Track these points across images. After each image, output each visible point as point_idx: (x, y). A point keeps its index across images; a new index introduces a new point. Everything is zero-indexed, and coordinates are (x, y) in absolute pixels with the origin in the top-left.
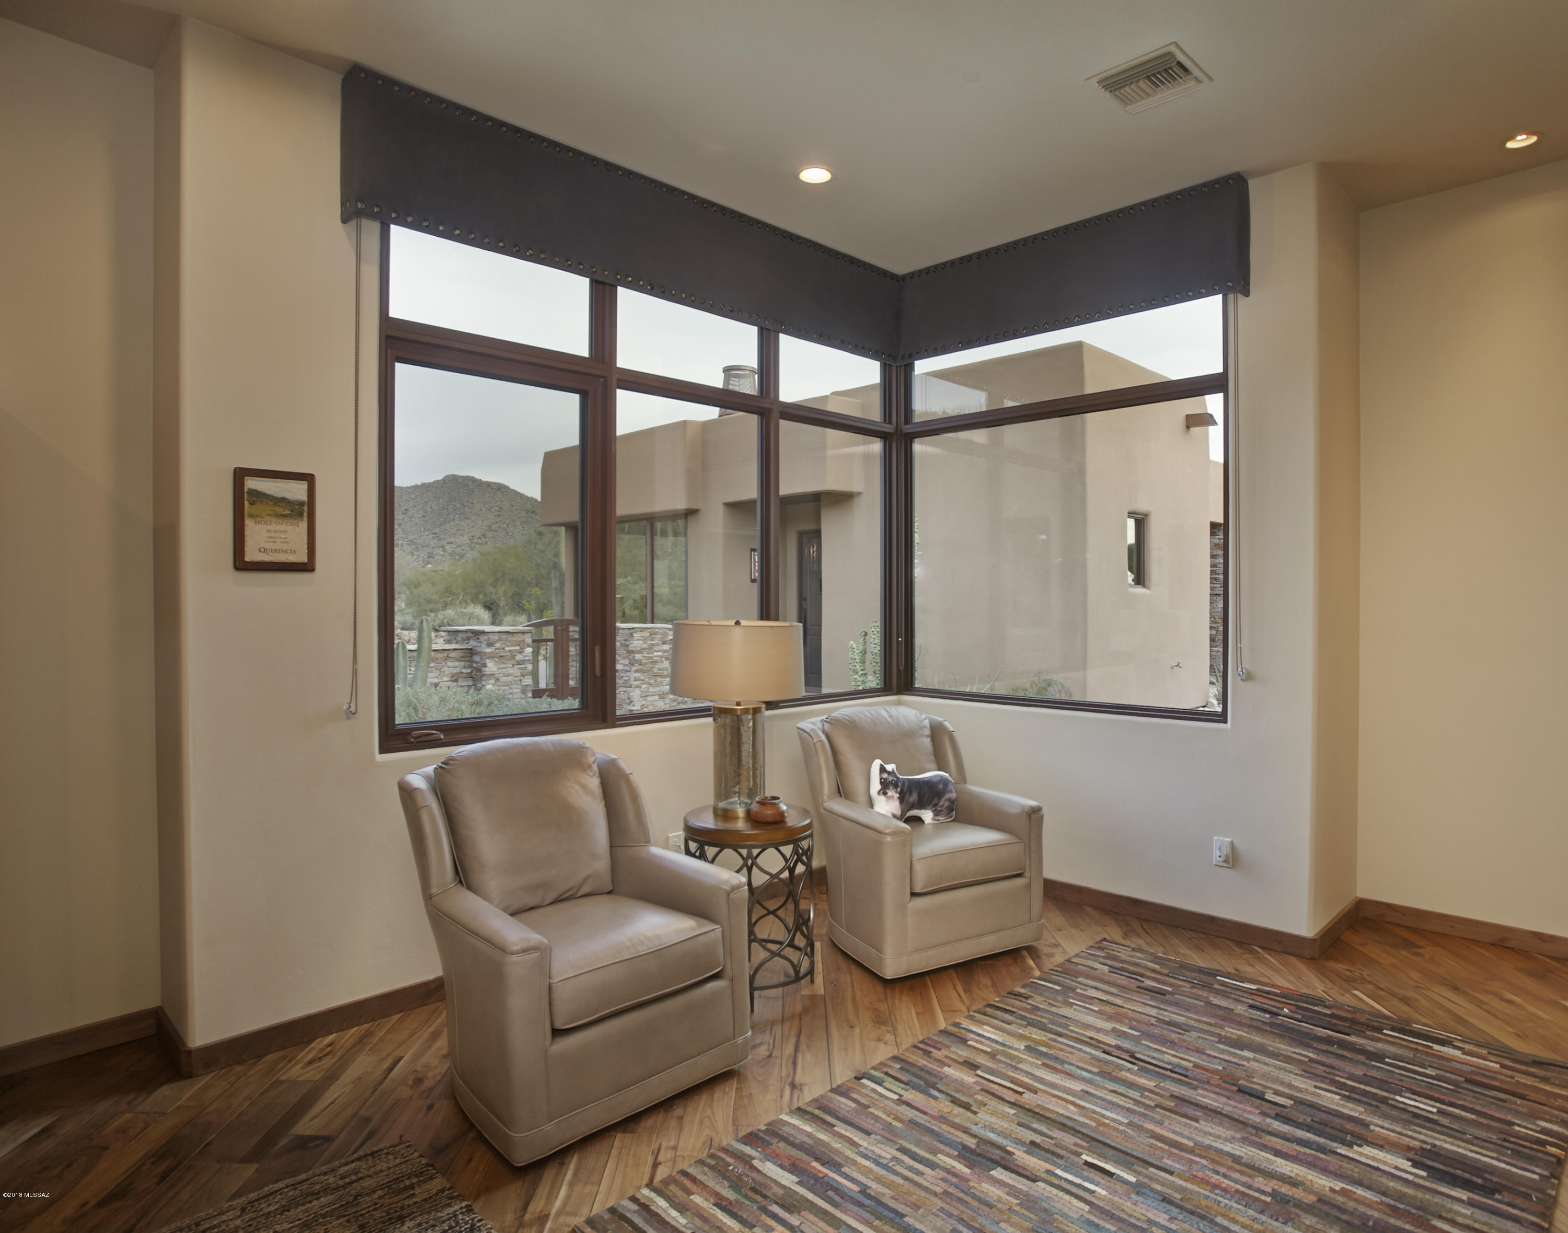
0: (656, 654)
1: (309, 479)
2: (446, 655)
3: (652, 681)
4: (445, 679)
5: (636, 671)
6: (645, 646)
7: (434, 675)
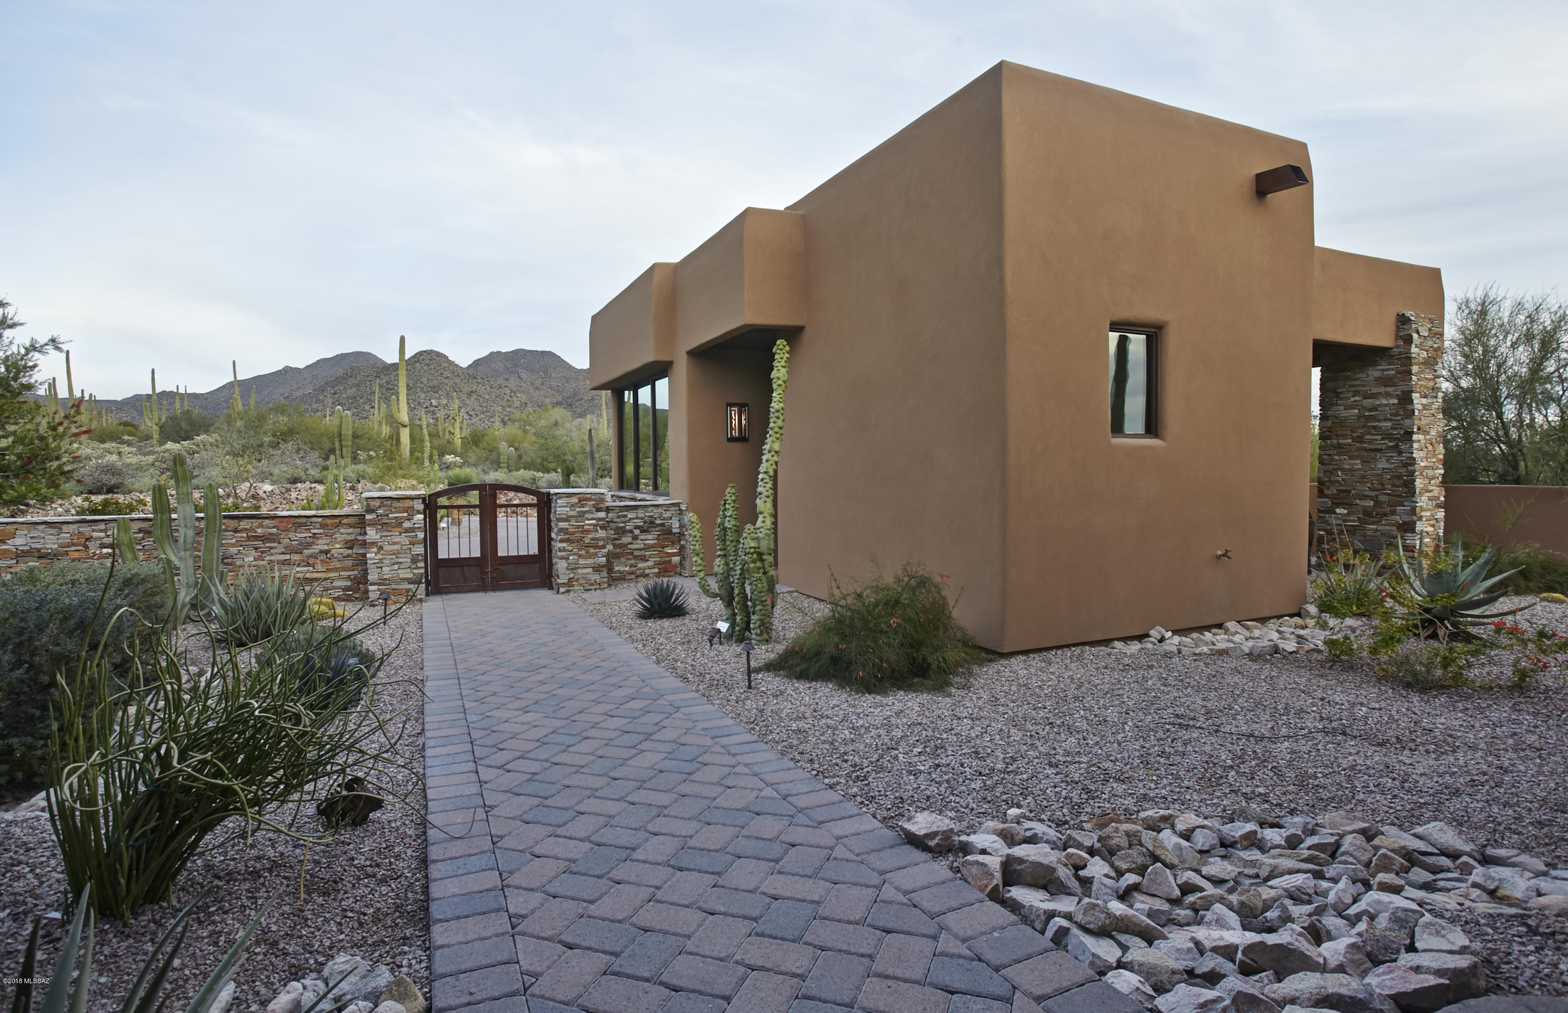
0: (587, 522)
2: (338, 521)
3: (583, 552)
4: (338, 546)
5: (561, 541)
6: (572, 513)
7: (325, 542)
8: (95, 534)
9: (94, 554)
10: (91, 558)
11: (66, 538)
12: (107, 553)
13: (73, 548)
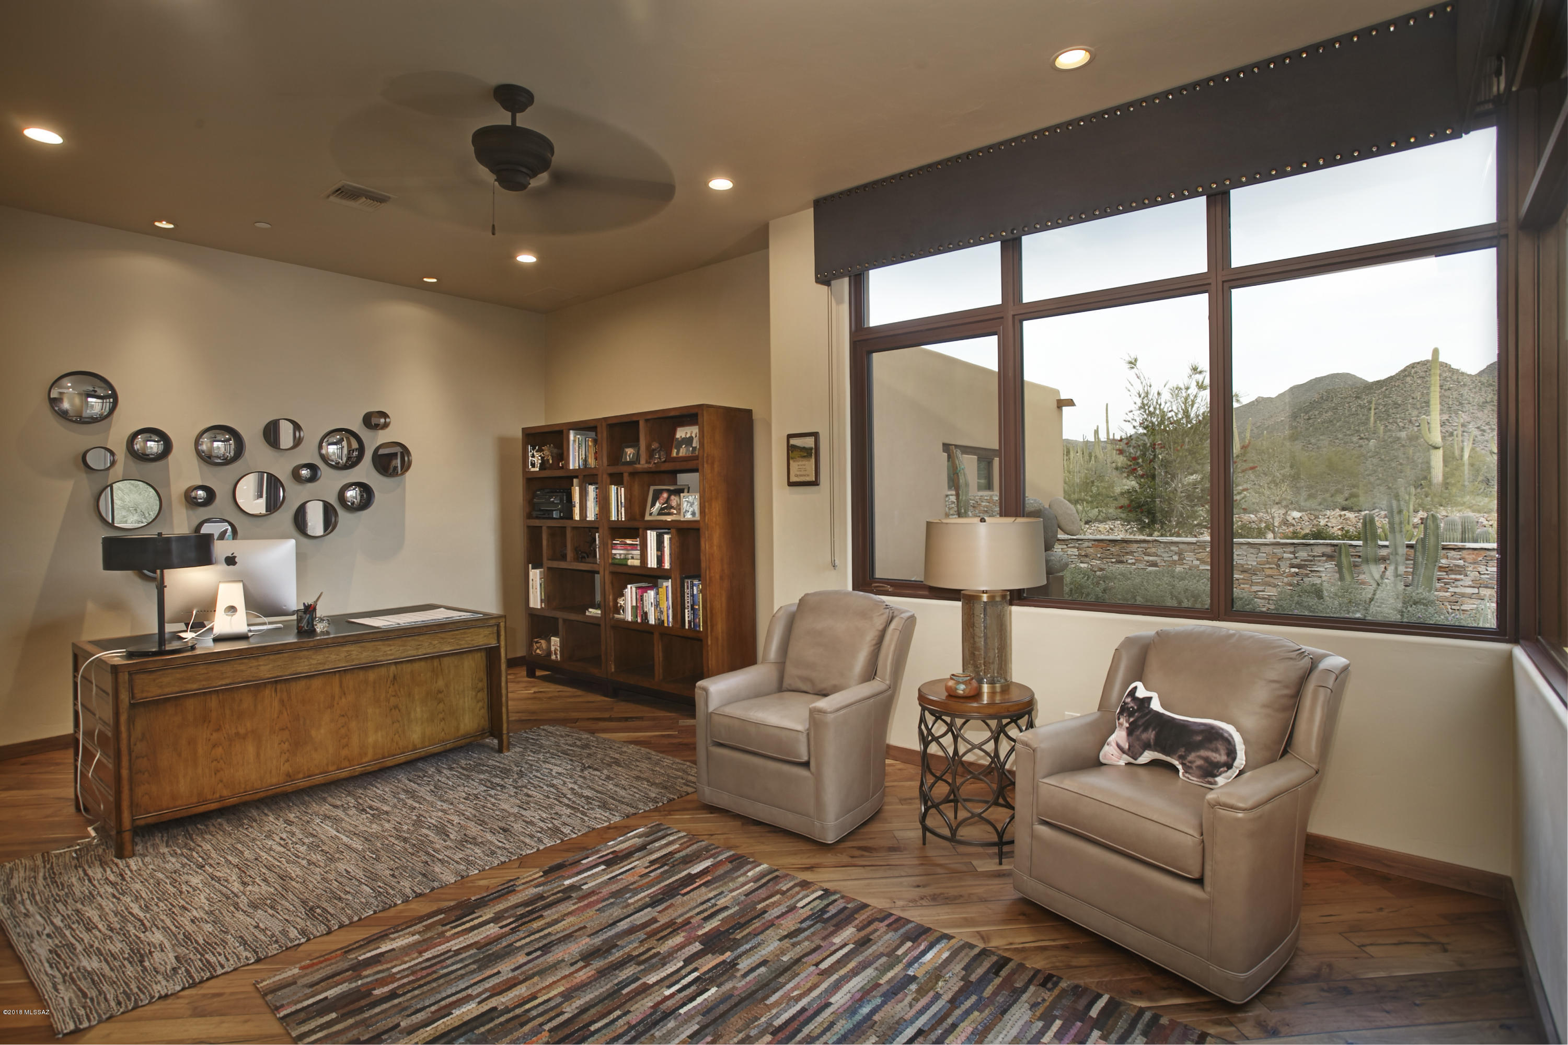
1: (815, 435)
8: (1286, 555)
9: (1284, 572)
10: (1281, 575)
11: (1264, 557)
12: (1294, 572)
13: (1267, 566)
